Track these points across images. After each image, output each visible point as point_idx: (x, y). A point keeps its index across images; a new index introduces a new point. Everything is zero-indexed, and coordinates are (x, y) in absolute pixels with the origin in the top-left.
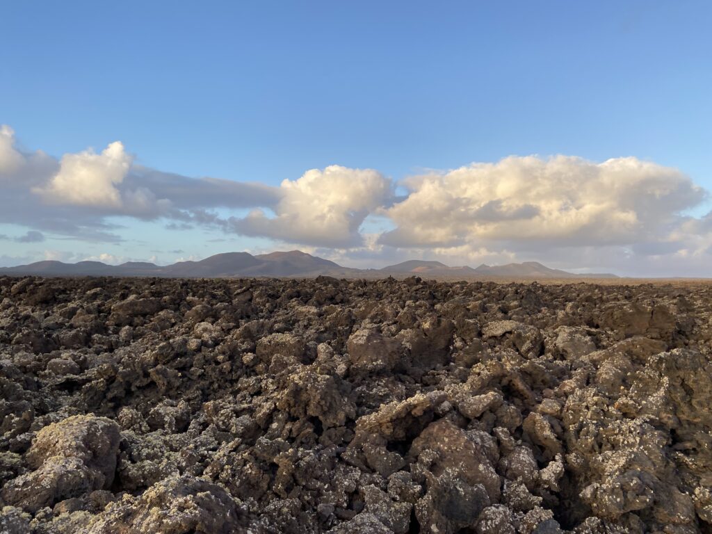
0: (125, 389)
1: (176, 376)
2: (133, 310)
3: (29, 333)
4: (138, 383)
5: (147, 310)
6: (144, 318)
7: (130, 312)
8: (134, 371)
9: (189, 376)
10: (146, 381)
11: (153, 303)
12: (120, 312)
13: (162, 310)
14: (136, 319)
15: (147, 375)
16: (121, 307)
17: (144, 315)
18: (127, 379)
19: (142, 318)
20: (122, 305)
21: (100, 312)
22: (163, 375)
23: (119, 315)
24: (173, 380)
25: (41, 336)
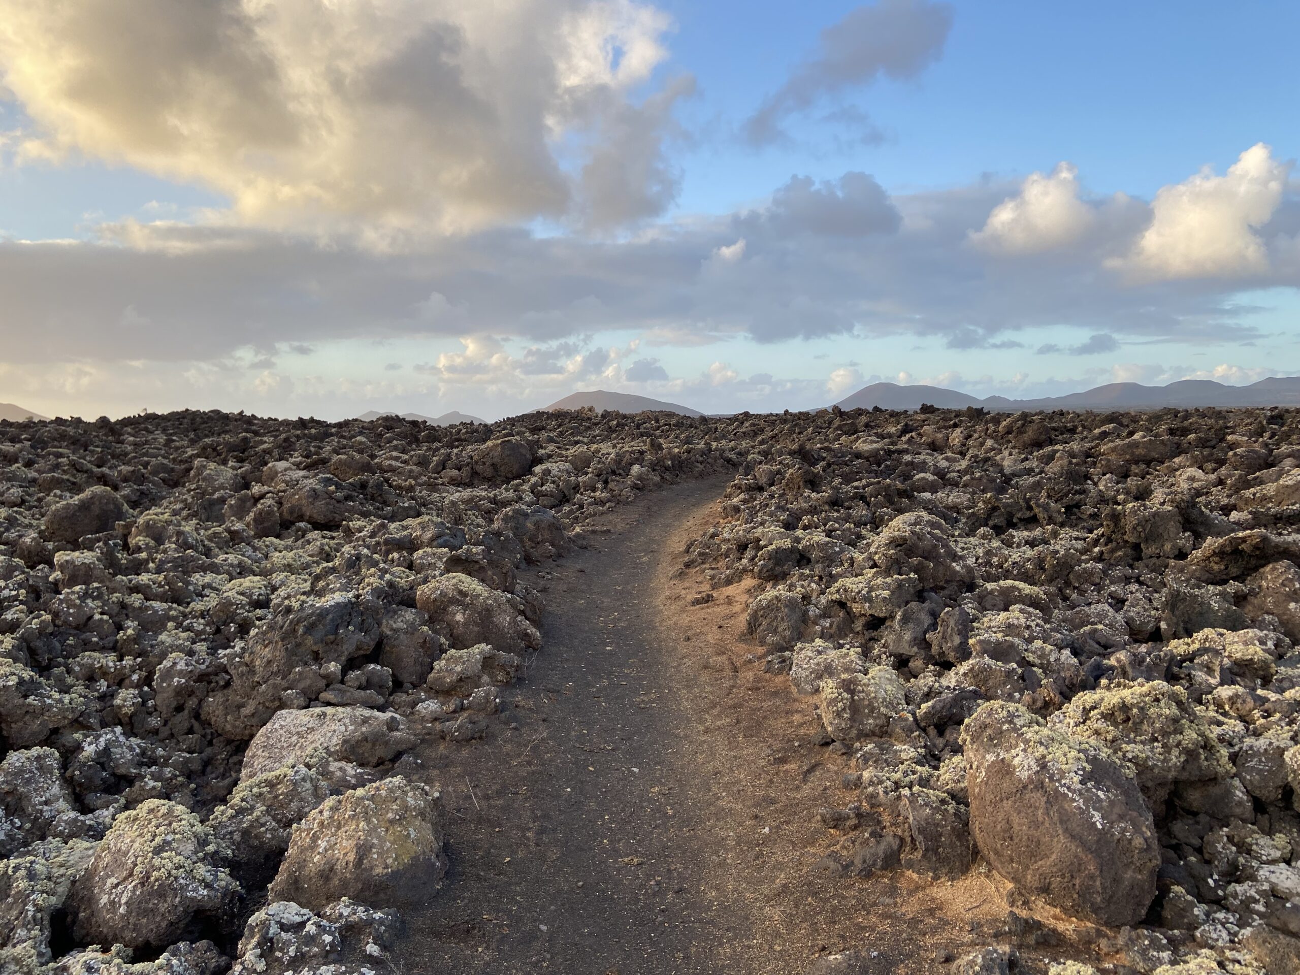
0: (1007, 519)
1: (1059, 512)
2: (1133, 454)
3: (982, 476)
4: (1019, 515)
5: (1154, 455)
6: (1149, 466)
7: (1128, 457)
8: (1017, 503)
9: (1079, 514)
10: (1028, 514)
11: (1165, 445)
12: (1113, 457)
13: (1179, 454)
14: (1133, 467)
15: (1030, 508)
16: (1113, 450)
17: (1148, 463)
18: (1009, 509)
19: (1144, 466)
20: (1115, 447)
21: (1088, 456)
22: (1044, 509)
23: (1109, 461)
24: (1055, 515)
25: (995, 480)
